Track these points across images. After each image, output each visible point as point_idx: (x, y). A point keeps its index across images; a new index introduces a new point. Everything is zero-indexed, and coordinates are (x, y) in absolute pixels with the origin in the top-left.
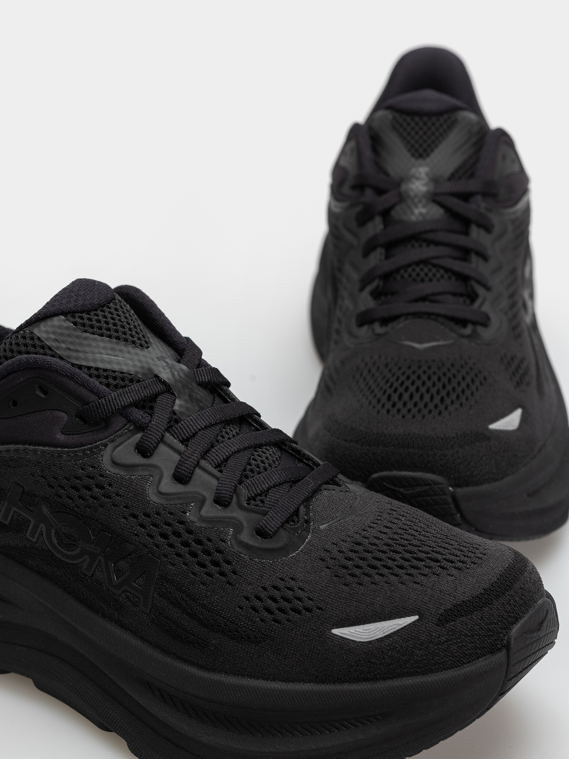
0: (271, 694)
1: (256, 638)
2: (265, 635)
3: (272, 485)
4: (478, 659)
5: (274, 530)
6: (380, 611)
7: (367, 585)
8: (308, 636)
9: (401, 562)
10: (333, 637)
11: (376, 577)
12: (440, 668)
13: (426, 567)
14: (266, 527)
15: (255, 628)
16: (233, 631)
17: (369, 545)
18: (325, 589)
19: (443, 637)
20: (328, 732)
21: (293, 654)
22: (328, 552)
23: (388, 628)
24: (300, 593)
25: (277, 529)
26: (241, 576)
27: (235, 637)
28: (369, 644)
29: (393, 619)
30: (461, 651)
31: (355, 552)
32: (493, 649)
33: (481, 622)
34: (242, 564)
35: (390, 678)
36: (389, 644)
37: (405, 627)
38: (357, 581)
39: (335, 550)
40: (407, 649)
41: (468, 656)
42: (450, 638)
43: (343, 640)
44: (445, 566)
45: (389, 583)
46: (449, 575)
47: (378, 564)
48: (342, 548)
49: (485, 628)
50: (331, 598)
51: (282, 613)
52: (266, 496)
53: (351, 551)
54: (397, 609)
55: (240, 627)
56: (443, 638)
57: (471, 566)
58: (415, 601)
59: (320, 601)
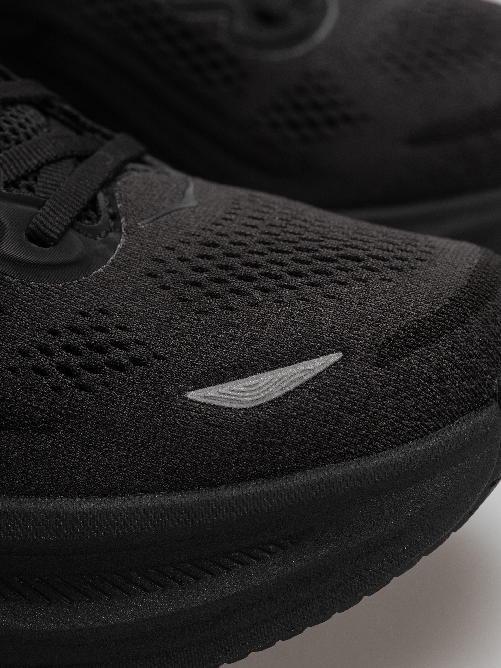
0: (83, 520)
1: (46, 422)
2: (62, 415)
3: (43, 161)
4: (453, 422)
5: (60, 230)
6: (272, 349)
7: (242, 309)
8: (144, 409)
9: (294, 266)
10: (190, 406)
11: (256, 294)
12: (388, 442)
13: (342, 270)
14: (45, 226)
15: (43, 405)
16: (3, 414)
17: (232, 246)
18: (165, 323)
19: (391, 385)
20: (193, 580)
21: (119, 444)
22: (160, 263)
23: (289, 378)
24: (121, 335)
25: (64, 229)
26: (8, 314)
27: (8, 424)
28: (258, 411)
29: (296, 363)
30: (424, 409)
31: (209, 258)
32: (476, 402)
33: (453, 354)
34: (8, 293)
35: (301, 468)
36: (295, 406)
37: (320, 373)
38: (222, 304)
39: (172, 258)
40: (329, 413)
41: (437, 417)
42: (402, 387)
43: (209, 410)
44: (374, 267)
45: (280, 302)
46: (384, 279)
47: (255, 272)
48: (184, 254)
49: (462, 365)
50: (179, 338)
51: (91, 373)
52: (35, 179)
53: (202, 257)
54: (303, 343)
55: (15, 405)
56: (391, 387)
57: (417, 264)
58: (333, 327)
59: (158, 344)
